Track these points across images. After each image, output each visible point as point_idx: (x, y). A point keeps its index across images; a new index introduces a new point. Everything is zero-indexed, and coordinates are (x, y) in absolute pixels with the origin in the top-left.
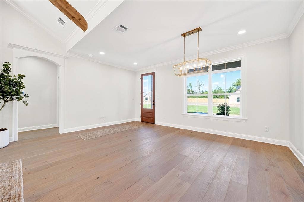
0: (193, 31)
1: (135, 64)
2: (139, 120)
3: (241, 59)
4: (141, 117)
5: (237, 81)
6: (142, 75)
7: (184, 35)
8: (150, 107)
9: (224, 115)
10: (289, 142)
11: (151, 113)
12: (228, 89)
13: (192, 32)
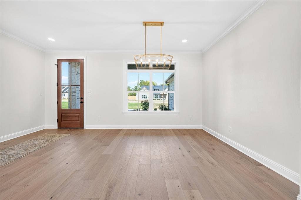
0: (156, 23)
1: (51, 39)
2: (55, 126)
3: (176, 63)
4: (57, 122)
5: (141, 82)
6: (59, 60)
7: (146, 24)
8: (78, 107)
9: (163, 110)
10: (201, 125)
11: (78, 115)
12: (134, 88)
13: (154, 23)
